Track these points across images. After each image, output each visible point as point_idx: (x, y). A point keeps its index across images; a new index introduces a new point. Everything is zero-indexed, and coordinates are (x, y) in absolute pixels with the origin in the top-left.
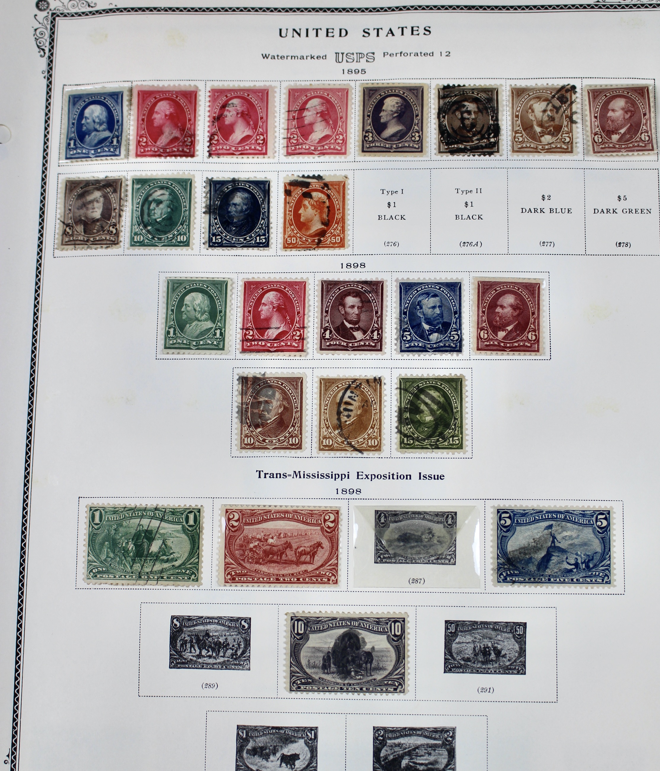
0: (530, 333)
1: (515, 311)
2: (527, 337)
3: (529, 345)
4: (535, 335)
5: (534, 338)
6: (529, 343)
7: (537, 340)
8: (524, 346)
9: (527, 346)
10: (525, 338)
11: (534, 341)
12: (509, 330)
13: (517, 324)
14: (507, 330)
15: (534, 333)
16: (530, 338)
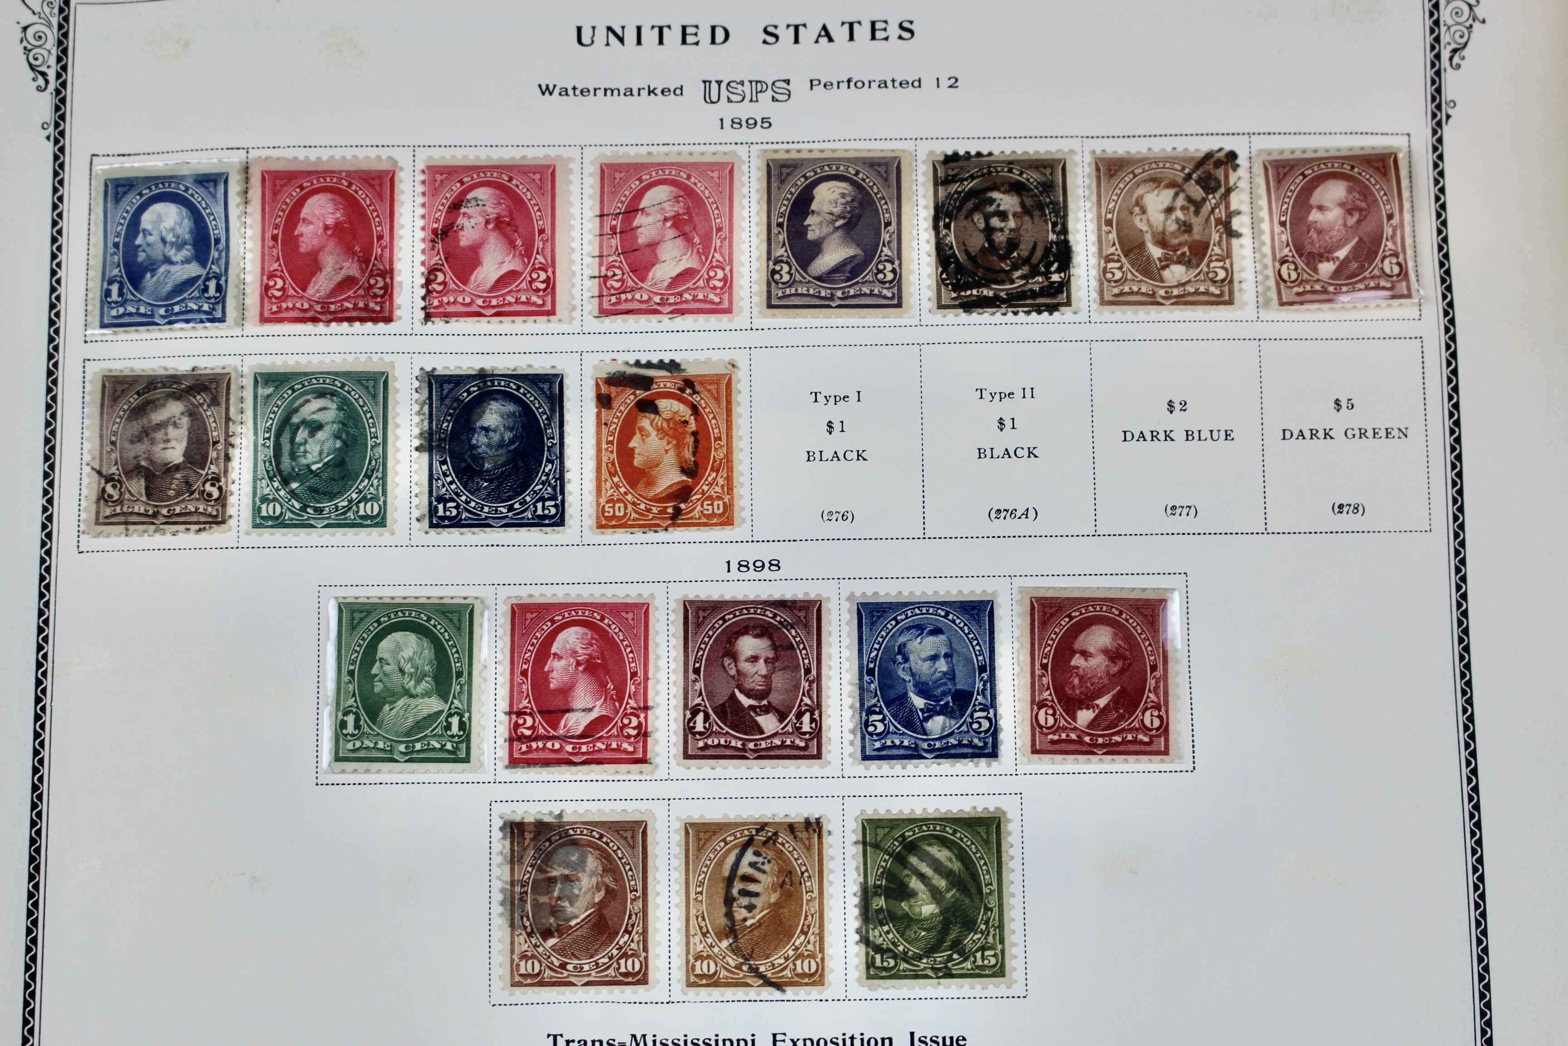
0: (1148, 713)
1: (1114, 662)
2: (1142, 721)
3: (1146, 739)
4: (1160, 717)
5: (1157, 722)
6: (1146, 735)
7: (1164, 729)
8: (1135, 741)
9: (1142, 743)
10: (1136, 724)
11: (1157, 729)
12: (1102, 706)
13: (1118, 692)
14: (1098, 705)
15: (1156, 713)
16: (1147, 723)
